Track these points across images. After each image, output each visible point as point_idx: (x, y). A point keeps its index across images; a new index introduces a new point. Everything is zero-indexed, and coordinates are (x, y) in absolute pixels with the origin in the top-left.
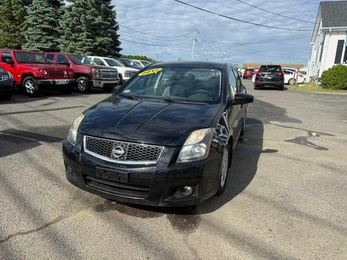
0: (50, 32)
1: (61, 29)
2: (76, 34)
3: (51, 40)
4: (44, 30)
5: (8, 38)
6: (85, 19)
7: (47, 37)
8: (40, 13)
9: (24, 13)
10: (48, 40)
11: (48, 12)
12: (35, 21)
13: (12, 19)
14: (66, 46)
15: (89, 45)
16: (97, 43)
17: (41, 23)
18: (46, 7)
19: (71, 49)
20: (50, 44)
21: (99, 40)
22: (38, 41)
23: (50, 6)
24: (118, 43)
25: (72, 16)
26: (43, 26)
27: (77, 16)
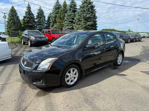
0: (72, 22)
1: (75, 20)
2: (80, 22)
3: (72, 25)
4: (70, 21)
5: (59, 25)
6: (83, 16)
7: (70, 24)
8: (69, 15)
9: (64, 16)
10: (71, 25)
11: (71, 15)
12: (67, 18)
13: (61, 18)
14: (76, 27)
15: (84, 26)
16: (87, 25)
17: (69, 19)
18: (71, 13)
19: (77, 28)
20: (71, 26)
21: (88, 23)
22: (67, 26)
23: (73, 12)
24: (96, 24)
25: (79, 15)
26: (69, 20)
27: (80, 15)
